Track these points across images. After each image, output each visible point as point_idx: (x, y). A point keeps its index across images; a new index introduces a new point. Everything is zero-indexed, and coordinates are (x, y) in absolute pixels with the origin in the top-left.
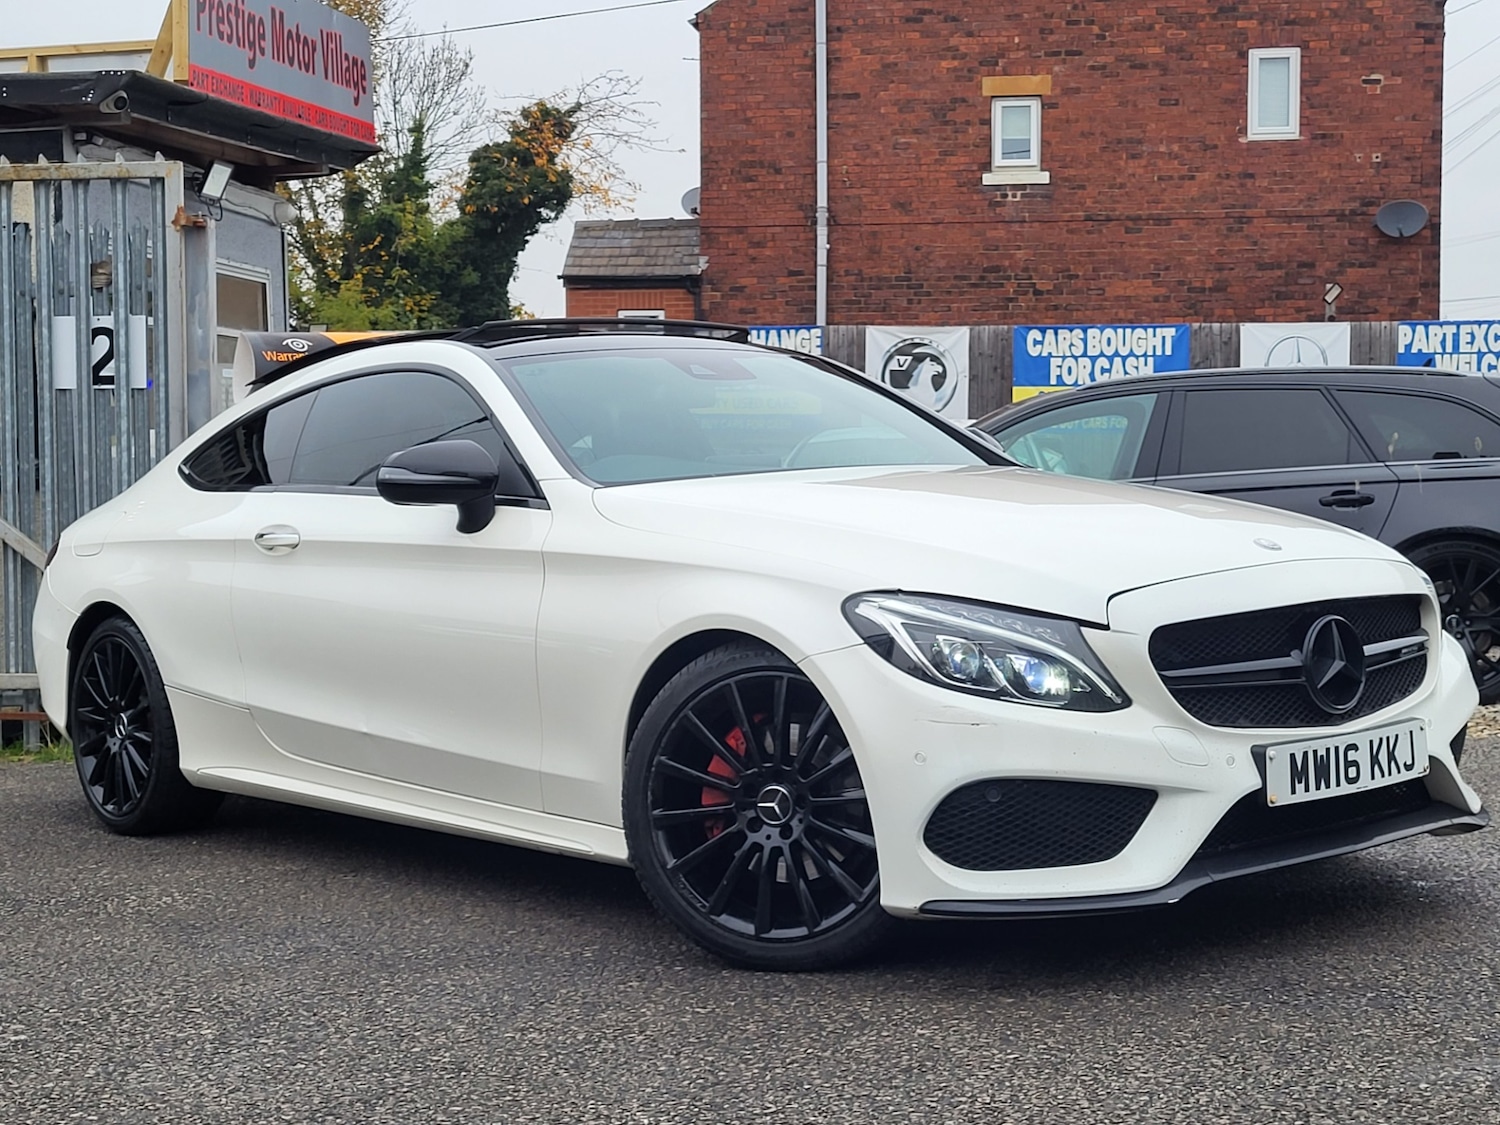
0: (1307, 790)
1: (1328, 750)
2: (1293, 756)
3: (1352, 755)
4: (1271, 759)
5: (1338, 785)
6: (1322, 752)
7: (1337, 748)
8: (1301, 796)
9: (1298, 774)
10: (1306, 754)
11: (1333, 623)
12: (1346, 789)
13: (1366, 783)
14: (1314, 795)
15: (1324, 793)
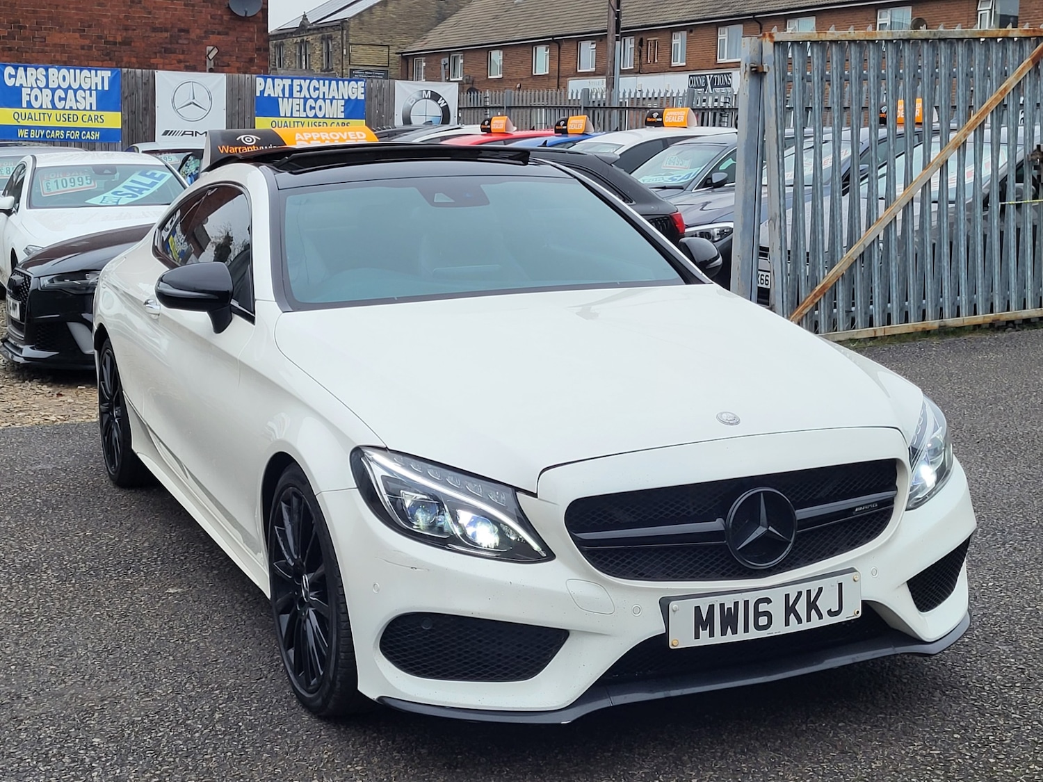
0: (712, 634)
1: (736, 604)
2: (698, 609)
3: (763, 607)
4: (674, 611)
5: (746, 630)
6: (729, 604)
7: (746, 603)
8: (705, 640)
9: (703, 622)
10: (711, 607)
11: (762, 494)
12: (754, 634)
13: (778, 628)
14: (719, 639)
15: (730, 638)
